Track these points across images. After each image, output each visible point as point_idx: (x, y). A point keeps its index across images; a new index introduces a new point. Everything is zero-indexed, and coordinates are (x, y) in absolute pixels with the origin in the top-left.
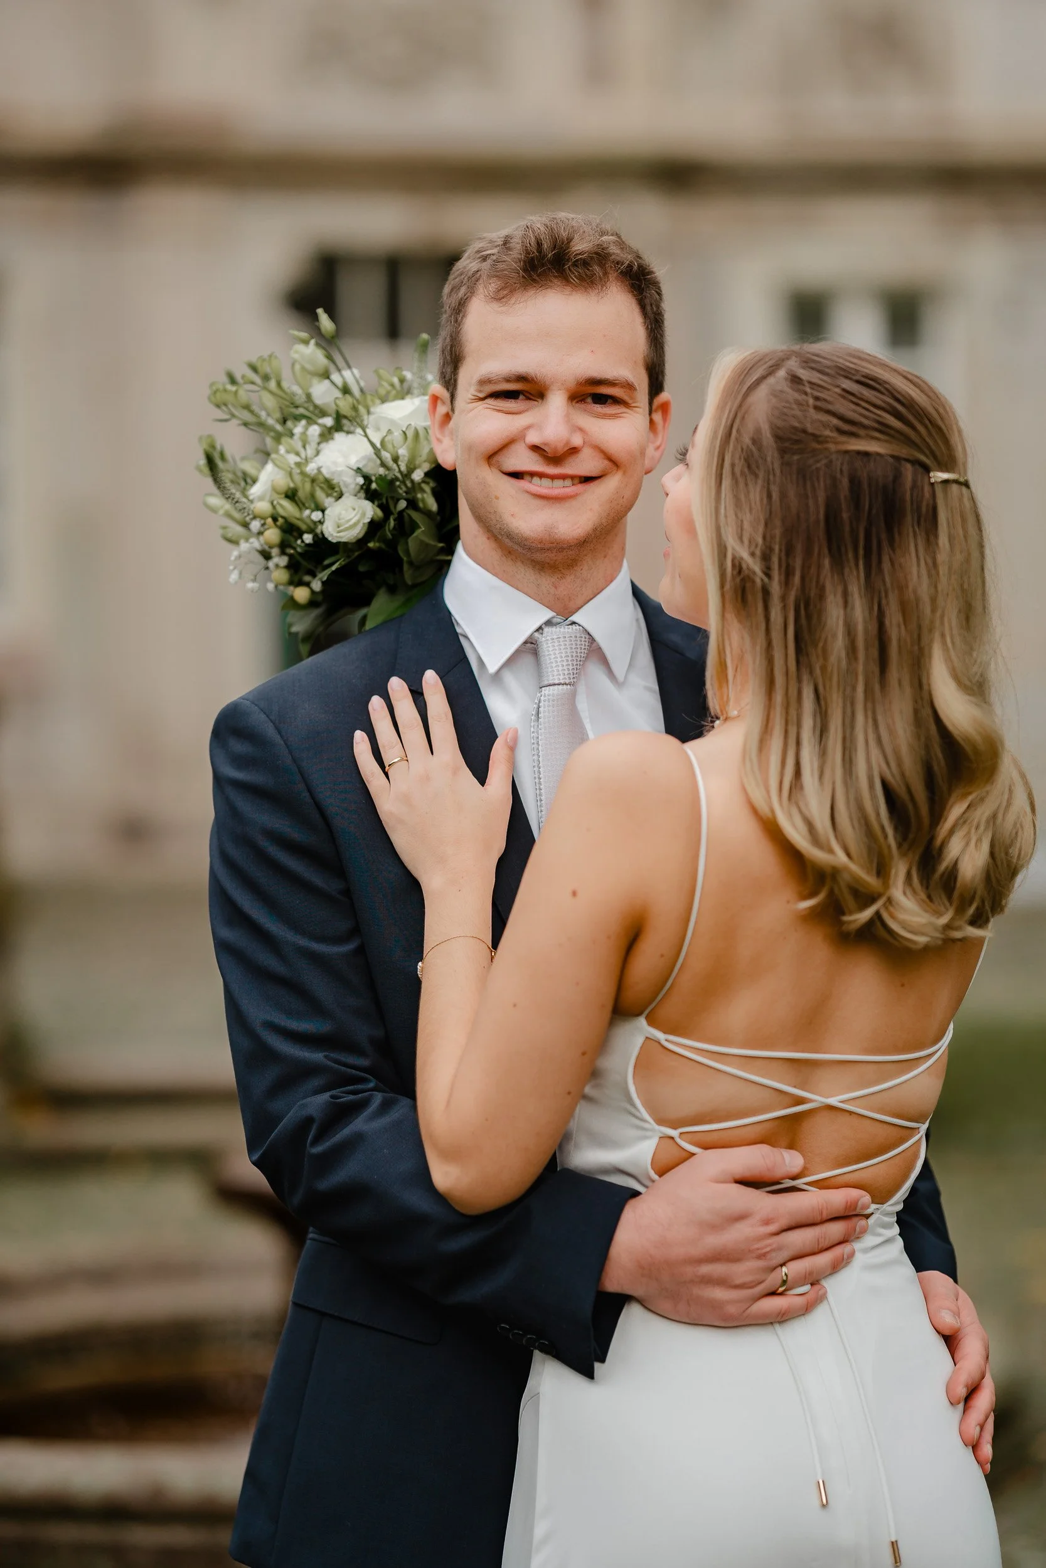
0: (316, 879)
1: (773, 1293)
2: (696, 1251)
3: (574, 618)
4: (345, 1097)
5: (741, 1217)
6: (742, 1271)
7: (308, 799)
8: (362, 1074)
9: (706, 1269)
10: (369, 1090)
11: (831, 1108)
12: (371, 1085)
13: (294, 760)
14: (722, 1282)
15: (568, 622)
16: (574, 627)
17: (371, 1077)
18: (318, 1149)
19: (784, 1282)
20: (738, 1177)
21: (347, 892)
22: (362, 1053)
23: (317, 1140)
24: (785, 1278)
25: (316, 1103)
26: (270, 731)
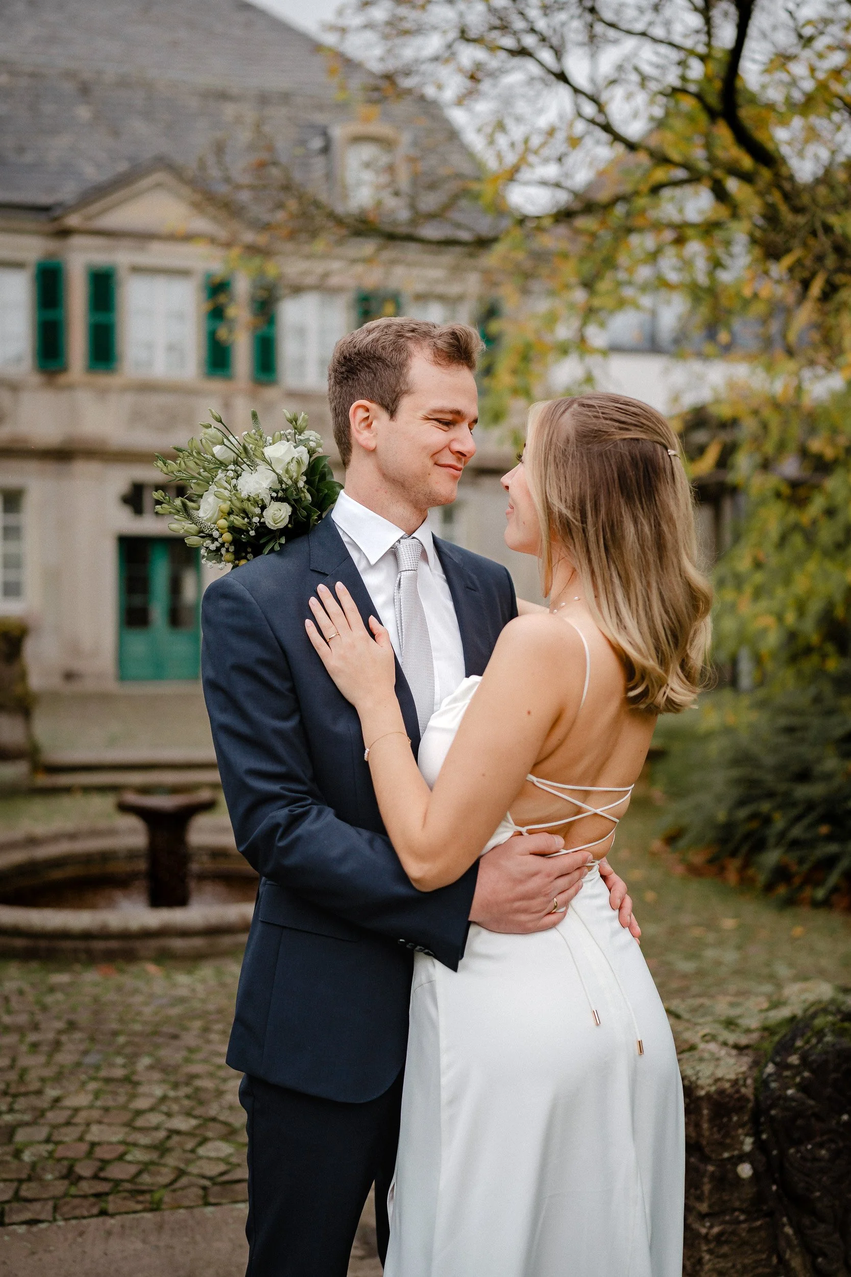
0: (276, 682)
1: (549, 913)
2: (511, 895)
3: (414, 535)
4: (297, 810)
5: (535, 874)
6: (535, 903)
7: (273, 636)
8: (304, 796)
9: (517, 904)
10: (310, 804)
11: (596, 814)
12: (309, 802)
13: (263, 612)
14: (525, 911)
15: (411, 537)
16: (415, 539)
17: (308, 797)
18: (281, 844)
19: (555, 907)
20: (532, 852)
21: (293, 690)
22: (304, 783)
23: (282, 837)
24: (556, 905)
25: (280, 814)
26: (248, 596)
